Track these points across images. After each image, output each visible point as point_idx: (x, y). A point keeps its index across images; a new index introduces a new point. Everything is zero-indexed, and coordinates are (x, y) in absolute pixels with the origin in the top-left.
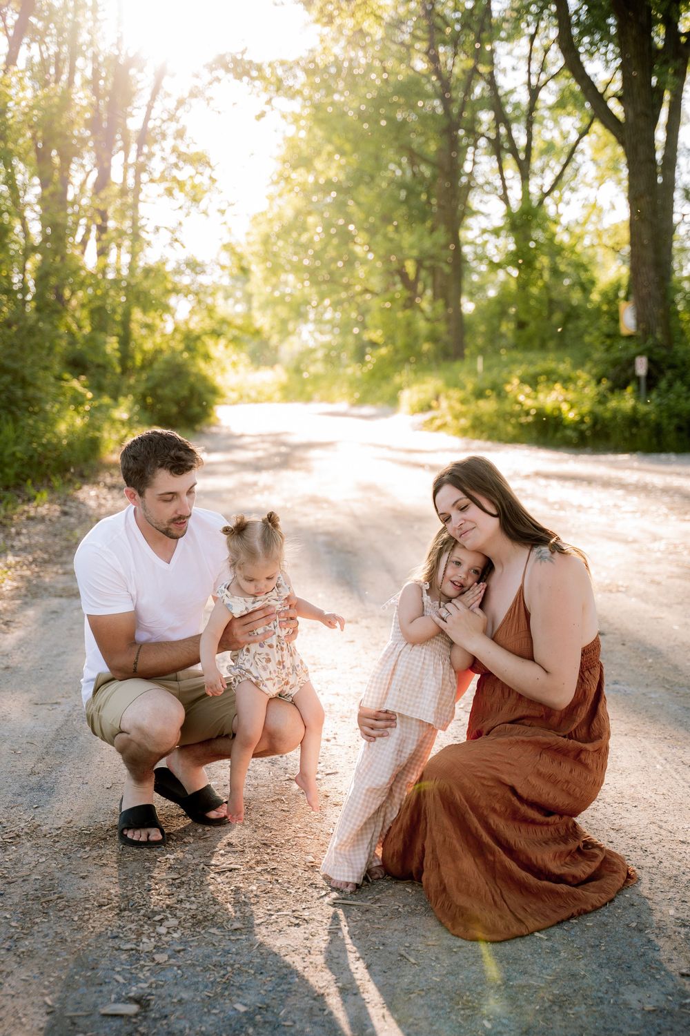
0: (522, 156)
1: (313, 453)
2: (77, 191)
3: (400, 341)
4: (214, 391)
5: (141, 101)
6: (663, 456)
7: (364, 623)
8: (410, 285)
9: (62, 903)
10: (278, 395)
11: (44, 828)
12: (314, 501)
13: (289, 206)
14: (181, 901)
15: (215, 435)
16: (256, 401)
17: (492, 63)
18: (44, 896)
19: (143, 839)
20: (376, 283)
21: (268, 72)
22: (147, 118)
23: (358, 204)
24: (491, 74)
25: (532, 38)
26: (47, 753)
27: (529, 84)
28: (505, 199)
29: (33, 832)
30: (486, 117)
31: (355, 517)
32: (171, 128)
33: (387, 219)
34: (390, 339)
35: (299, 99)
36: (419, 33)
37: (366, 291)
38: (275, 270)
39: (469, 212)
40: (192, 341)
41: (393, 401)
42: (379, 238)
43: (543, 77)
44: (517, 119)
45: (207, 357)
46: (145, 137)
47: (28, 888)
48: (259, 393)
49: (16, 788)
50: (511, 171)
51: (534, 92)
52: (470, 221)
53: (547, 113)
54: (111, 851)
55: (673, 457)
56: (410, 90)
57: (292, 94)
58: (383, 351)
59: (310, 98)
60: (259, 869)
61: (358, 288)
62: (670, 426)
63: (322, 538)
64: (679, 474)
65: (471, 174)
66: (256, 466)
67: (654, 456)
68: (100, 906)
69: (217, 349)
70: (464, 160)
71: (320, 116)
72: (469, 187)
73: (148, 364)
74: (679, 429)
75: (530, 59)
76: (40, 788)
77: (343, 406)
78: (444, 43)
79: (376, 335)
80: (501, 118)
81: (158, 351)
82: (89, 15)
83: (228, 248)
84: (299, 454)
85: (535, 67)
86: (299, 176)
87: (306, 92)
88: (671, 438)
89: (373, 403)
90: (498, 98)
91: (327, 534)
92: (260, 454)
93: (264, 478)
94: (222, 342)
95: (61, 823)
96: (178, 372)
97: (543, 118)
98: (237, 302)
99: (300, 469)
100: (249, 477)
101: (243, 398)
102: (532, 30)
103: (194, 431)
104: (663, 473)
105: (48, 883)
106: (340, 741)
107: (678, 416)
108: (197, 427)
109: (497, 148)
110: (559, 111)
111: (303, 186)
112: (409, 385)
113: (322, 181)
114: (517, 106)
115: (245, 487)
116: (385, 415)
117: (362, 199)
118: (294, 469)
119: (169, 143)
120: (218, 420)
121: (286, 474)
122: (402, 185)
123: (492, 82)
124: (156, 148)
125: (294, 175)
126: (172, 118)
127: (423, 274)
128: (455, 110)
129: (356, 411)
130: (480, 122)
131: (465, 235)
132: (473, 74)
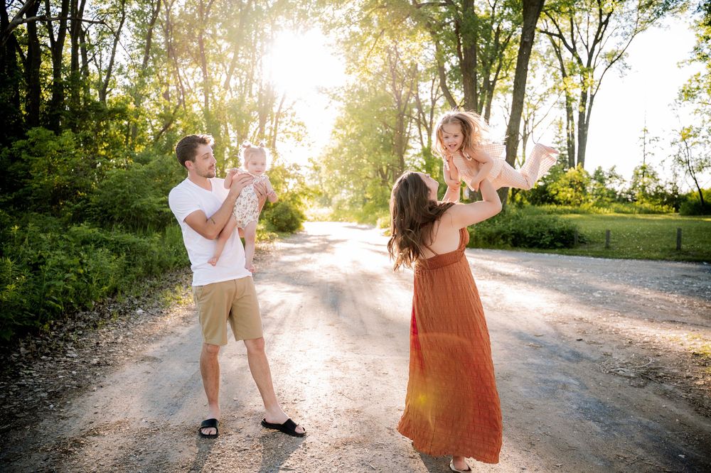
0: (429, 126)
1: (336, 245)
2: (252, 135)
3: (379, 197)
4: (302, 217)
5: (278, 101)
6: (478, 250)
7: (337, 326)
8: (384, 176)
9: (166, 465)
10: (330, 218)
11: (172, 425)
12: (332, 267)
13: (336, 143)
14: (218, 466)
15: (301, 235)
16: (321, 221)
17: (417, 90)
18: (160, 461)
19: (207, 434)
20: (371, 174)
21: (329, 90)
22: (280, 108)
23: (364, 144)
24: (417, 94)
25: (434, 81)
26: (185, 387)
27: (432, 98)
28: (422, 143)
29: (166, 428)
30: (416, 110)
31: (346, 275)
32: (290, 112)
33: (375, 150)
34: (375, 198)
35: (342, 101)
36: (389, 78)
37: (367, 177)
38: (330, 168)
39: (407, 147)
40: (294, 197)
41: (374, 223)
42: (371, 157)
43: (438, 96)
44: (427, 112)
45: (300, 204)
46: (279, 115)
47: (154, 457)
48: (323, 217)
49: (165, 405)
50: (424, 132)
51: (434, 102)
52: (408, 151)
53: (440, 110)
54: (196, 438)
55: (481, 250)
56: (385, 99)
57: (339, 99)
58: (372, 202)
59: (346, 101)
60: (257, 450)
61: (363, 177)
62: (480, 238)
63: (330, 285)
64: (482, 258)
65: (409, 133)
66: (312, 251)
67: (474, 250)
68: (183, 467)
69: (304, 200)
70: (407, 127)
71: (349, 108)
72: (408, 138)
73: (275, 205)
74: (484, 239)
75: (432, 89)
76: (176, 405)
77: (355, 224)
78: (399, 82)
79: (368, 196)
80: (420, 111)
81: (280, 200)
82: (259, 68)
83: (310, 160)
84: (331, 245)
85: (434, 92)
86: (340, 131)
87: (345, 99)
88: (481, 242)
89: (367, 223)
90: (420, 103)
91: (333, 283)
92: (316, 244)
93: (315, 256)
94: (306, 197)
95: (179, 423)
96: (286, 210)
97: (438, 111)
98: (316, 180)
99: (329, 252)
100: (308, 256)
101: (316, 219)
102: (433, 78)
103: (292, 233)
104: (476, 258)
105: (164, 454)
106: (310, 384)
107: (484, 233)
108: (294, 232)
109: (419, 123)
110: (444, 109)
111: (342, 135)
112: (381, 216)
113: (349, 133)
114: (428, 106)
115: (305, 261)
116: (370, 228)
117: (365, 141)
118: (327, 252)
119: (288, 118)
120: (304, 228)
121: (323, 255)
122: (381, 136)
123: (417, 98)
124: (283, 120)
125: (338, 131)
126: (291, 108)
127: (389, 171)
128: (403, 107)
129: (359, 226)
130: (413, 113)
131: (405, 156)
132: (409, 94)
